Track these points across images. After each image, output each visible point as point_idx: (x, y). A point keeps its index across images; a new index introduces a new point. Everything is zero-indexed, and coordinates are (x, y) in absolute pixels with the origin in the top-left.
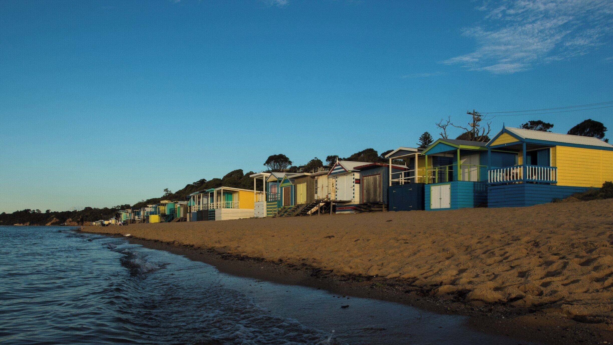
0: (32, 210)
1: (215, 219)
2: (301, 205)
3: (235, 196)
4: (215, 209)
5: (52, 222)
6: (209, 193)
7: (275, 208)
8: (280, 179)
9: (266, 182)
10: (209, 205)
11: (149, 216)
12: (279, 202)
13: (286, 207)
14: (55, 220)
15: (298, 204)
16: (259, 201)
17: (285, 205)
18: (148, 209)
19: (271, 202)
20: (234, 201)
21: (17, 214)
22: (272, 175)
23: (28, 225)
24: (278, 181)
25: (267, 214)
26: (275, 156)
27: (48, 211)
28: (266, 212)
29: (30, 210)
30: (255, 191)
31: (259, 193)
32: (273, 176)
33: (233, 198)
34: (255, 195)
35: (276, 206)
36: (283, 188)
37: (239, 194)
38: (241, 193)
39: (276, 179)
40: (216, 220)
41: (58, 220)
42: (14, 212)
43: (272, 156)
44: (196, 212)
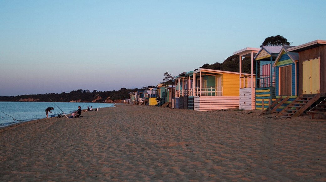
0: (83, 90)
1: (193, 108)
2: (311, 96)
3: (219, 81)
4: (194, 97)
5: (97, 99)
6: (189, 77)
7: (266, 98)
8: (274, 56)
9: (254, 61)
10: (189, 91)
11: (149, 99)
12: (273, 89)
13: (284, 97)
14: (99, 98)
15: (304, 93)
16: (245, 88)
17: (281, 95)
18: (149, 92)
19: (262, 89)
20: (217, 87)
21: (73, 93)
22: (263, 50)
23: (80, 101)
24: (271, 59)
25: (256, 106)
26: (272, 37)
27: (95, 91)
28: (255, 103)
29: (82, 90)
30: (240, 73)
31: (246, 77)
32: (265, 51)
33: (216, 82)
34: (240, 79)
35: (269, 95)
36: (279, 69)
37: (222, 77)
38: (224, 76)
39: (268, 56)
40: (194, 110)
41: (101, 98)
42: (71, 91)
43: (269, 38)
44: (178, 98)
